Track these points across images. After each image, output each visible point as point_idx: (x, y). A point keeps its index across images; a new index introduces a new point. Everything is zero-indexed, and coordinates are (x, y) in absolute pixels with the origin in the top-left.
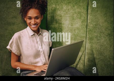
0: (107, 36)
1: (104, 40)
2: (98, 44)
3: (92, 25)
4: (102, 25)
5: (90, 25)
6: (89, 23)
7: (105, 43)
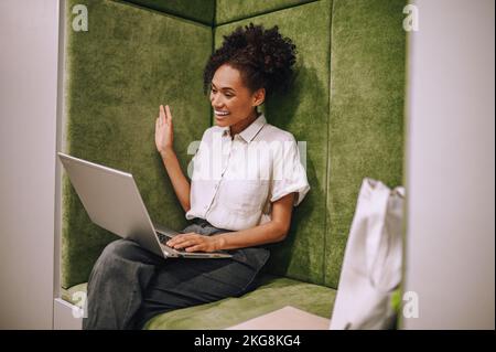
0: (379, 125)
1: (372, 138)
2: (359, 153)
3: (341, 103)
4: (365, 98)
5: (336, 103)
6: (334, 96)
7: (377, 146)
